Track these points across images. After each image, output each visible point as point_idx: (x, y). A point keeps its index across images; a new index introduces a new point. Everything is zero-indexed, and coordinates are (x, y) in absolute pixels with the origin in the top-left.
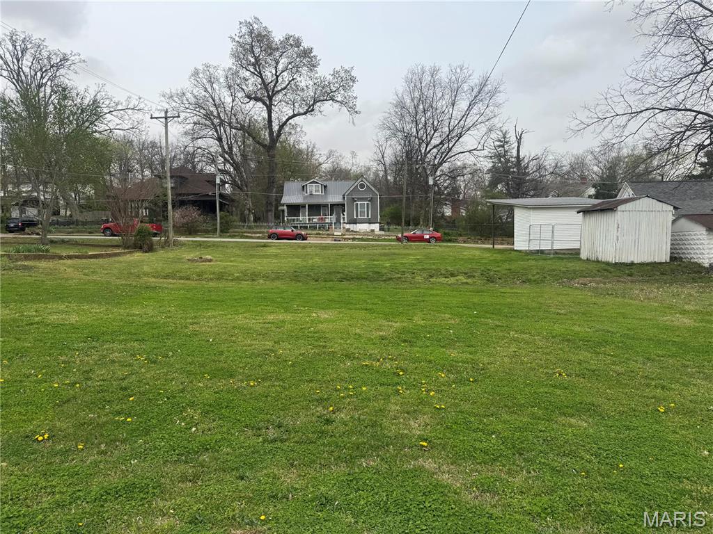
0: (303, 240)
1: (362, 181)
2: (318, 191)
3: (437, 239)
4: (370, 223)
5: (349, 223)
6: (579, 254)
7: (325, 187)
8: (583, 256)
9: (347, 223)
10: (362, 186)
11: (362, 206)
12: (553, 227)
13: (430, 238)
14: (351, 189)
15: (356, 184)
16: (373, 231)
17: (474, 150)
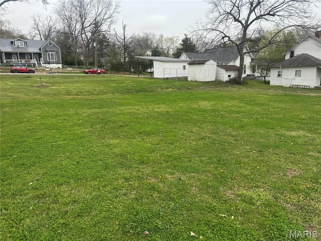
0: (33, 73)
1: (50, 41)
2: (22, 45)
3: (104, 73)
4: (57, 64)
5: (45, 63)
6: (187, 79)
7: (26, 43)
8: (189, 79)
9: (44, 64)
10: (50, 44)
11: (52, 55)
12: (177, 69)
13: (101, 72)
14: (44, 45)
15: (47, 43)
16: (59, 68)
17: (106, 31)
